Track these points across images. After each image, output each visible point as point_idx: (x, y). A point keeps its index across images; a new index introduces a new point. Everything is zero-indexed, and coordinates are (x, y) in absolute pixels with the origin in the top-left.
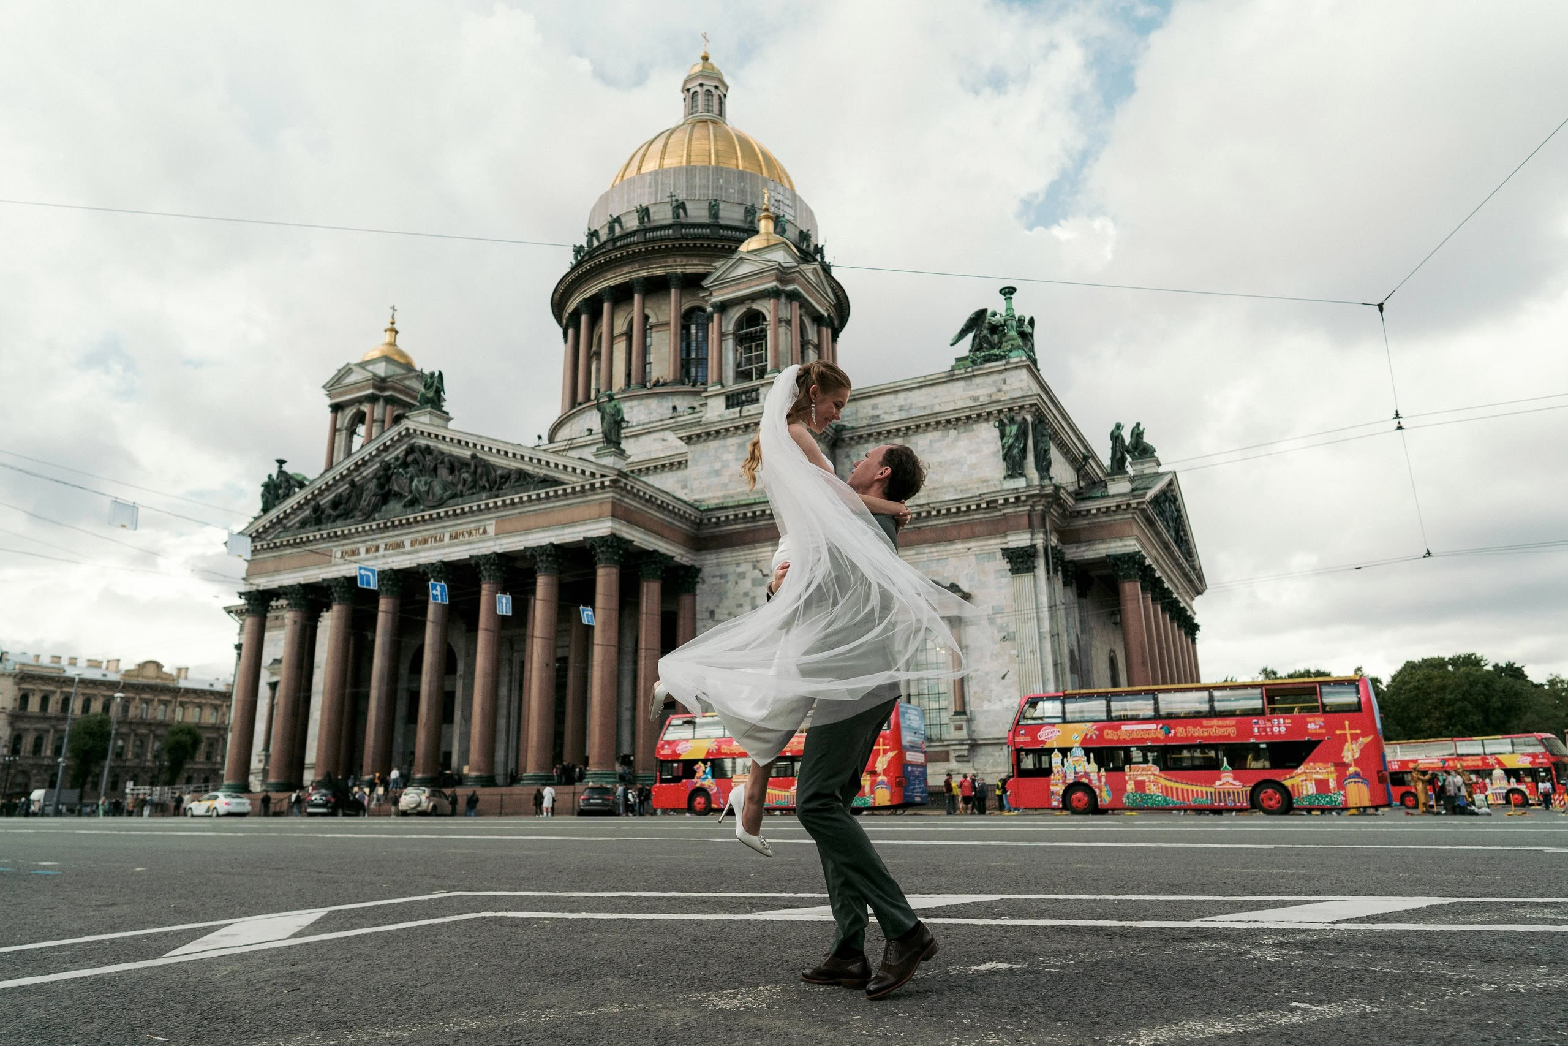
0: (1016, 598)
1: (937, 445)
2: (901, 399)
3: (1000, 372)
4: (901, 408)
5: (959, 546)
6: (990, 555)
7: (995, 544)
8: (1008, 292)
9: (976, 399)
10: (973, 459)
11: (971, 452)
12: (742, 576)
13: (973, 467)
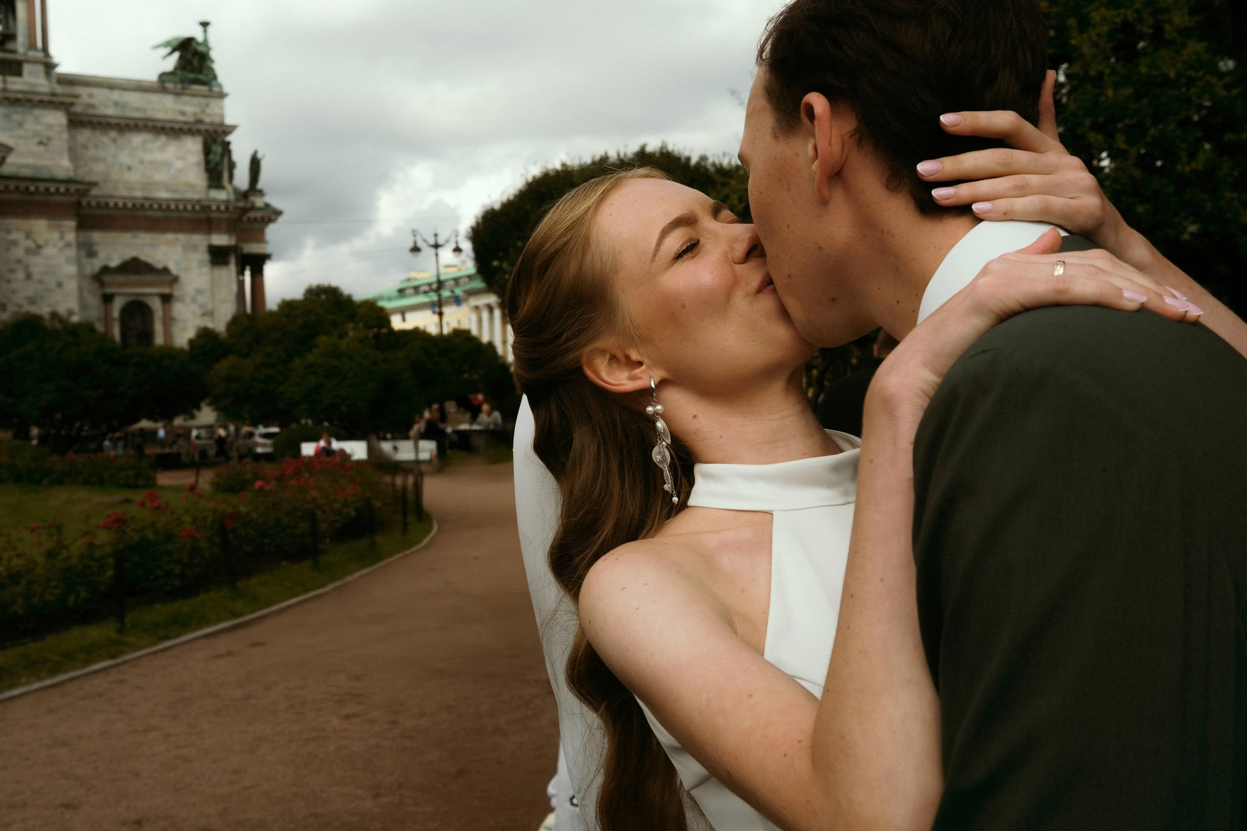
0: (213, 283)
1: (149, 146)
2: (116, 95)
3: (204, 96)
4: (116, 104)
5: (170, 236)
6: (194, 248)
7: (201, 240)
8: (205, 25)
9: (183, 113)
10: (179, 164)
11: (179, 158)
12: (14, 243)
13: (180, 171)
